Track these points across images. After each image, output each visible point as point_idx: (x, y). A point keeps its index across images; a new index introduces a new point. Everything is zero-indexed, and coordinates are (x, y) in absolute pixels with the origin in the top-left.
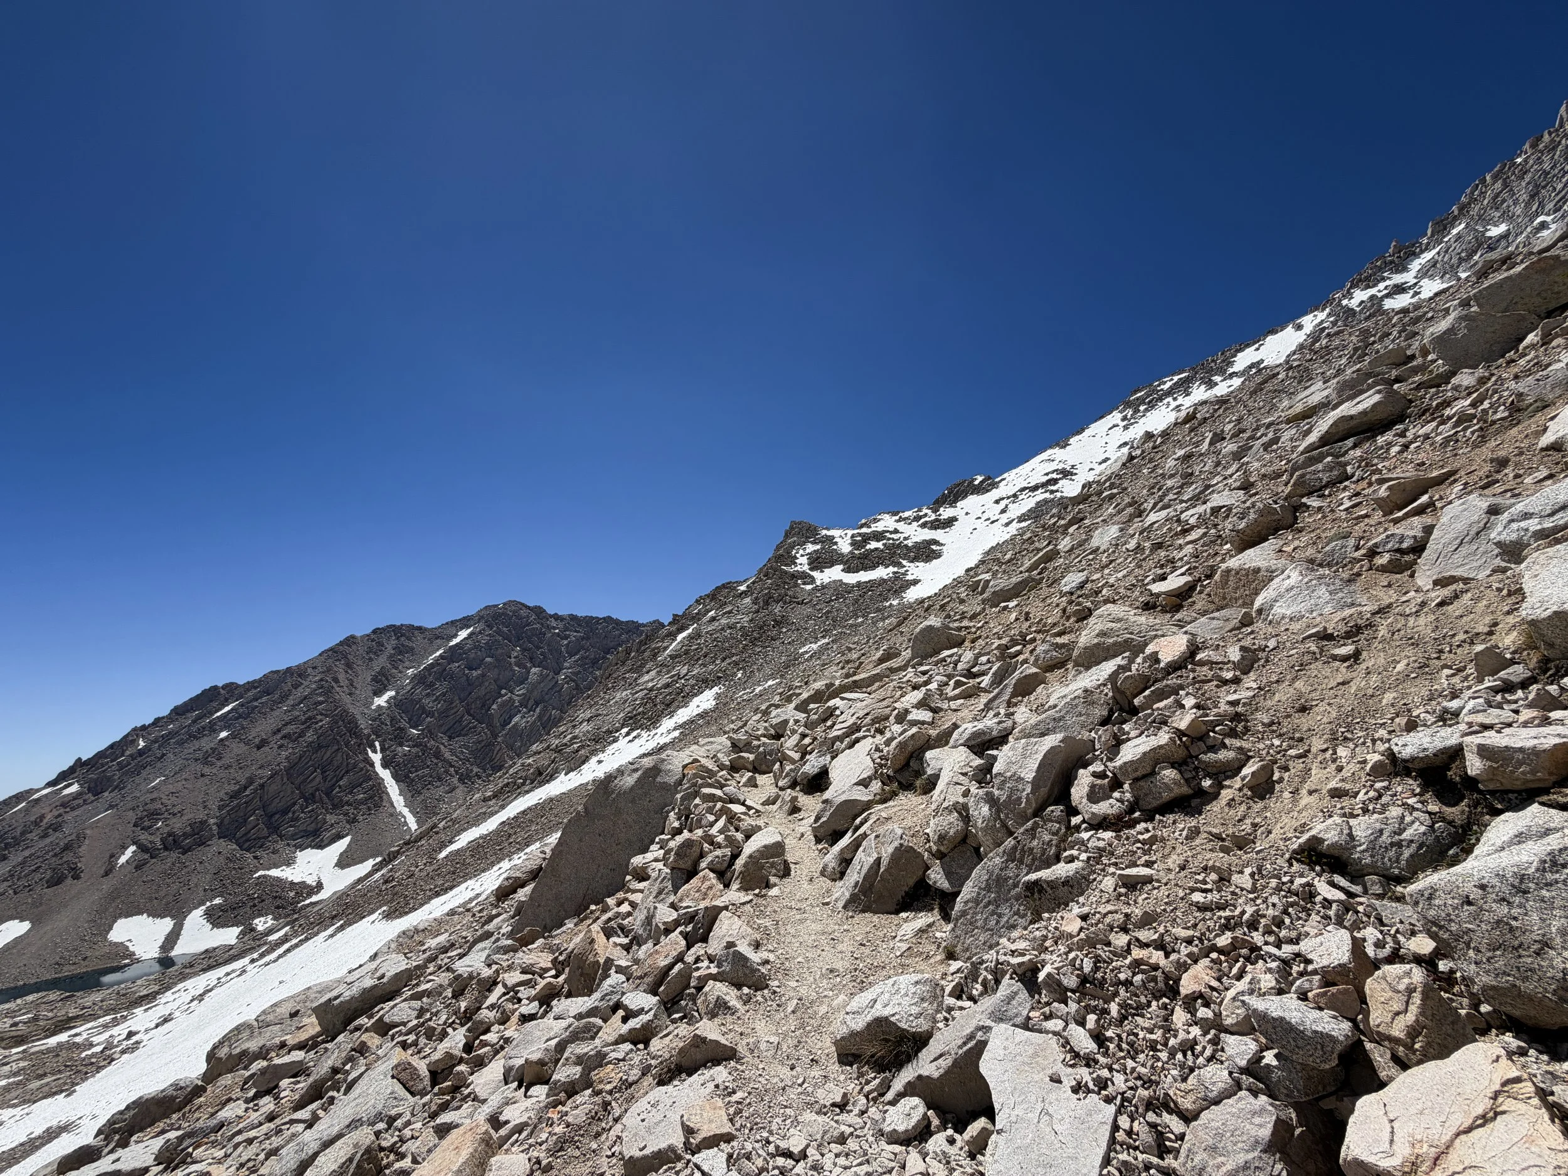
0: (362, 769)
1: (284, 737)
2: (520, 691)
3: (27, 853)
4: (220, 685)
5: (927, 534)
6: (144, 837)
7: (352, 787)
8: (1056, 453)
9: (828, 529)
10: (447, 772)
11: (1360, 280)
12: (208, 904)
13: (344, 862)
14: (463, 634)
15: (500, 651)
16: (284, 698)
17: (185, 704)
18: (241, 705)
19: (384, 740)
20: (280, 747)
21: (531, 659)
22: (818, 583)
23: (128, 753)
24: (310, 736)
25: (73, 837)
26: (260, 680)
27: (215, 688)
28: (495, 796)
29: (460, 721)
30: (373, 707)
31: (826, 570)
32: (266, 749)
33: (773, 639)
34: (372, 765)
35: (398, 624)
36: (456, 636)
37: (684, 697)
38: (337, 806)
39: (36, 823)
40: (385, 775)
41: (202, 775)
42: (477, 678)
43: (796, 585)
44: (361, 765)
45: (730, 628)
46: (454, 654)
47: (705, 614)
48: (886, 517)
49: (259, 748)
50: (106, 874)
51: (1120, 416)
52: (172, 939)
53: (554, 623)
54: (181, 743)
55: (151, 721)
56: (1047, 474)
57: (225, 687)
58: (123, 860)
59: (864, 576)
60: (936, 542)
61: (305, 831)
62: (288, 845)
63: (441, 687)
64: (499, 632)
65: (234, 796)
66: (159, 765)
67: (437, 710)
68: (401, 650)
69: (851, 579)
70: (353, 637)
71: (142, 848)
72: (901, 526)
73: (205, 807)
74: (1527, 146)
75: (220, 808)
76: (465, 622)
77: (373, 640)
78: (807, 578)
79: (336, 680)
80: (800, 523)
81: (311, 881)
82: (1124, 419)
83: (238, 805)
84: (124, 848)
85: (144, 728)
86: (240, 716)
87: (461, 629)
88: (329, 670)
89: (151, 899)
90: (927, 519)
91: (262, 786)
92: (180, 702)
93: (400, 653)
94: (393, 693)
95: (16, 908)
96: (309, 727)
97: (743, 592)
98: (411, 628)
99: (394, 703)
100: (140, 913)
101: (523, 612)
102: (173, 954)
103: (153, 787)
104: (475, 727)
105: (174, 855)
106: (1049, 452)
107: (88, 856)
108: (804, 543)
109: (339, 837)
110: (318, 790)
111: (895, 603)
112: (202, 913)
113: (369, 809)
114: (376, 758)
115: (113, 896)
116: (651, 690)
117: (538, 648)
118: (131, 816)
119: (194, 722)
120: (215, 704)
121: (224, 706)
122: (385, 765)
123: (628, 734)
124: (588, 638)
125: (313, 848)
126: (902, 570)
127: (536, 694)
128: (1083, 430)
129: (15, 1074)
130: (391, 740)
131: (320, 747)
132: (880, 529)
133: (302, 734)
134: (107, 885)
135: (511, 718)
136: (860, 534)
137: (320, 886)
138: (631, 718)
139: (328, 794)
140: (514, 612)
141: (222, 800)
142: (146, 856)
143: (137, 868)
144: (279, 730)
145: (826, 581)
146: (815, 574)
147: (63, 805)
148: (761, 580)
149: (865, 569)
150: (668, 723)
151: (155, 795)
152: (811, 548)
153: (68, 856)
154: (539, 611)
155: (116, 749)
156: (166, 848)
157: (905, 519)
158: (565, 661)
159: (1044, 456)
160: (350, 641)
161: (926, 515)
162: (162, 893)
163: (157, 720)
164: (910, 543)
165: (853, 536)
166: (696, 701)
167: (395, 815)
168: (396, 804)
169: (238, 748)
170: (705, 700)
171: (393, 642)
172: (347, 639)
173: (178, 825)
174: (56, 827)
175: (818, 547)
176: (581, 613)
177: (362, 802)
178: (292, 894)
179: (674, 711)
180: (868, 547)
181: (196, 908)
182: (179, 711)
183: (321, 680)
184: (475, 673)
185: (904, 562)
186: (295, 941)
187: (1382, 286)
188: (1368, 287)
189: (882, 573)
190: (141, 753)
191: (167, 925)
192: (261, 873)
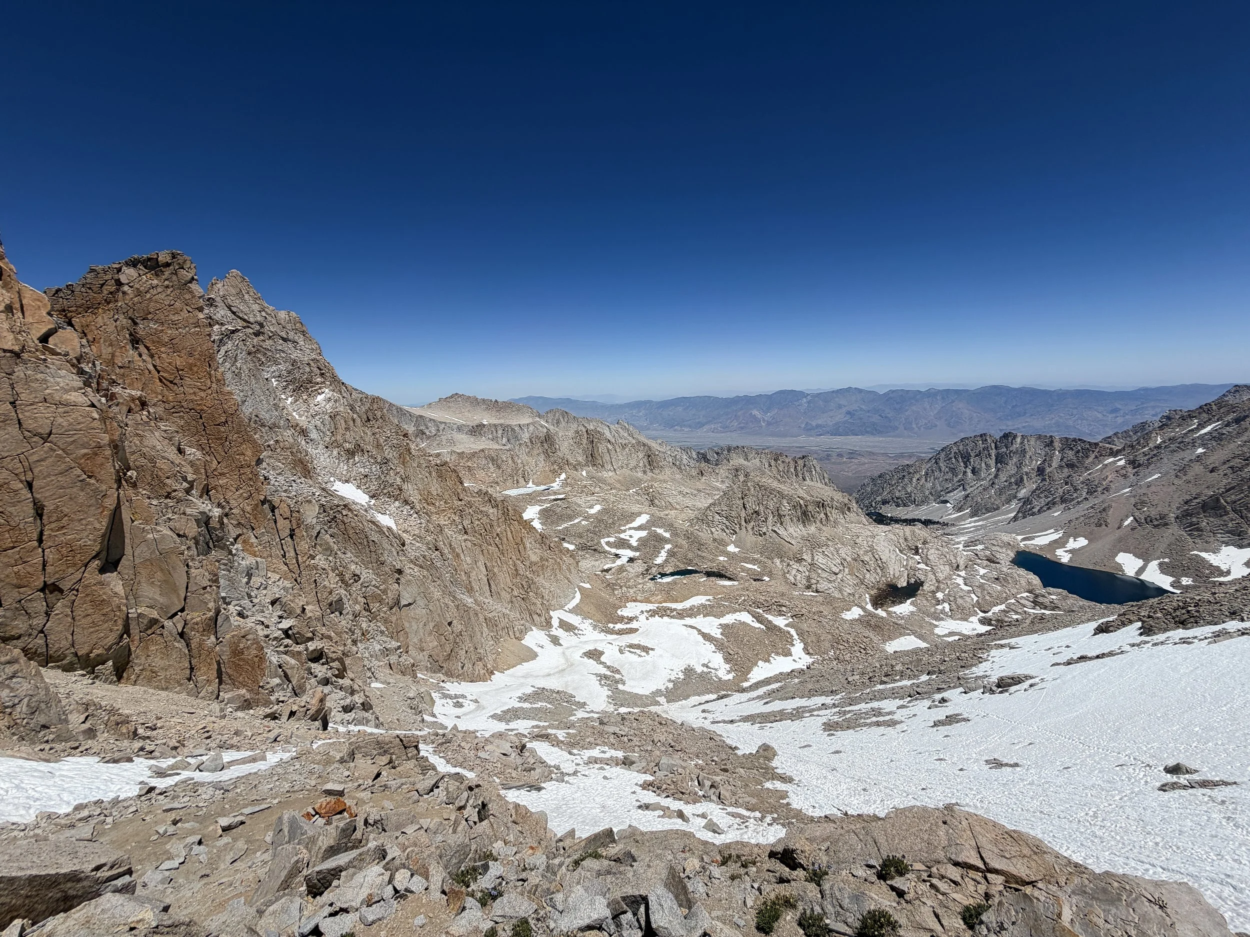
1: (1230, 468)
6: (1137, 514)
12: (1161, 560)
16: (1239, 434)
18: (1218, 427)
20: (1225, 475)
25: (1107, 505)
32: (1215, 474)
39: (1104, 480)
49: (1211, 471)
50: (1119, 528)
52: (1141, 570)
54: (1173, 451)
58: (1126, 523)
62: (1218, 540)
65: (1187, 503)
66: (1158, 465)
71: (1135, 518)
73: (1169, 506)
75: (1178, 508)
81: (1224, 568)
83: (1188, 510)
84: (1127, 517)
86: (1213, 438)
89: (1136, 548)
91: (1205, 500)
95: (1084, 532)
102: (1142, 577)
103: (1150, 482)
105: (1149, 528)
107: (1112, 517)
112: (1157, 563)
115: (1120, 540)
118: (1133, 501)
125: (1234, 546)
133: (1241, 469)
134: (1118, 533)
137: (1228, 573)
141: (1180, 503)
142: (1137, 524)
144: (1228, 461)
151: (1146, 491)
153: (1104, 514)
156: (1146, 523)
162: (1140, 547)
169: (1197, 468)
173: (1154, 513)
174: (1107, 489)
178: (1207, 572)
181: (1155, 560)
190: (1158, 447)
191: (1140, 563)
192: (1195, 552)
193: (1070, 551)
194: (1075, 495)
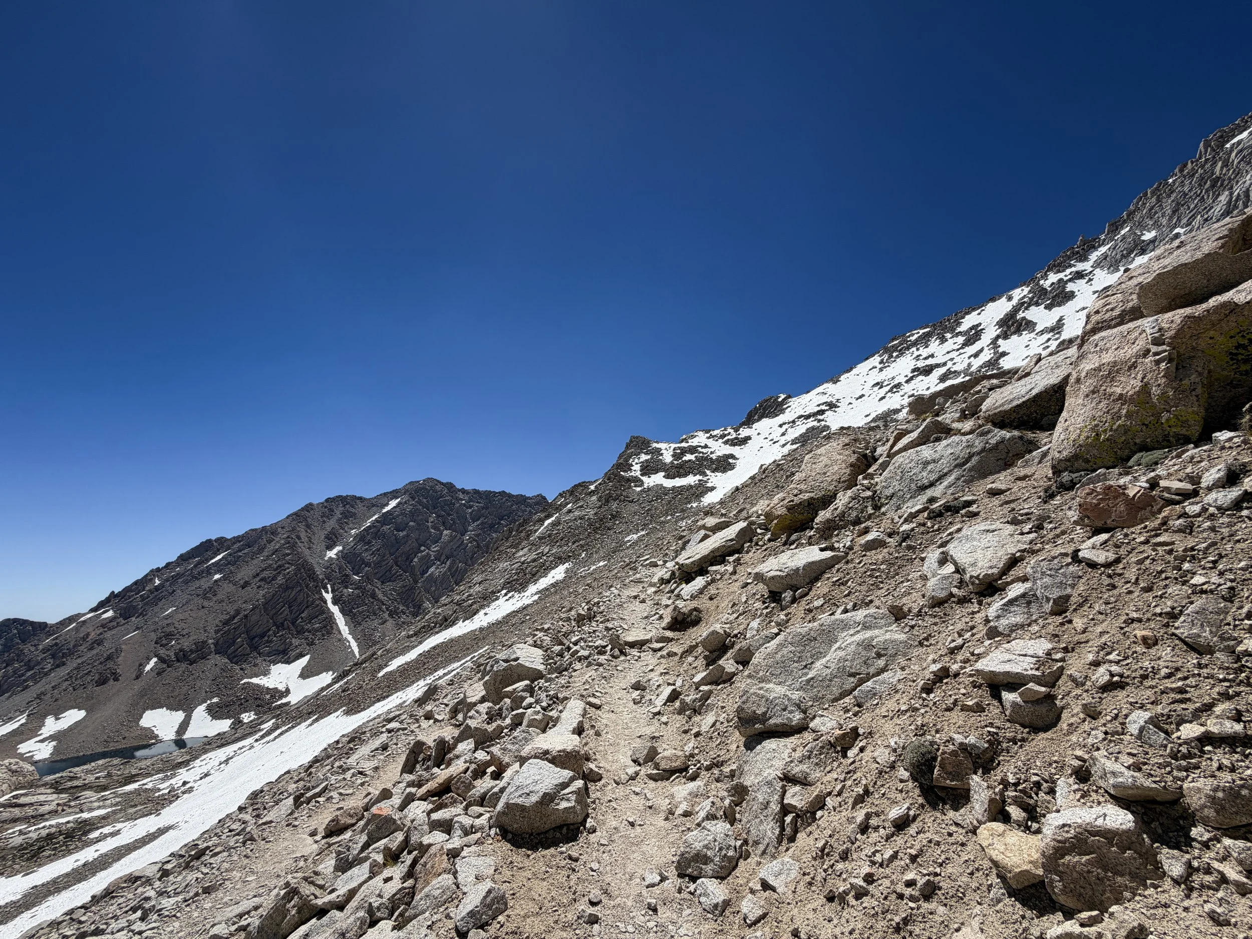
0: (318, 605)
1: (261, 580)
2: (435, 548)
3: (79, 661)
4: (214, 538)
5: (728, 450)
6: (162, 652)
7: (311, 619)
8: (828, 387)
9: (657, 442)
10: (380, 609)
11: (1054, 266)
12: (209, 702)
13: (305, 674)
14: (393, 503)
15: (420, 517)
16: (261, 550)
17: (188, 553)
18: (230, 555)
19: (334, 584)
20: (259, 587)
21: (444, 523)
22: (646, 486)
23: (147, 588)
24: (280, 580)
25: (113, 650)
26: (243, 536)
27: (209, 541)
28: (415, 634)
29: (390, 570)
30: (326, 559)
31: (653, 476)
32: (248, 588)
33: (609, 529)
34: (325, 602)
35: (344, 495)
36: (387, 504)
37: (545, 569)
38: (300, 632)
39: (84, 639)
40: (335, 610)
41: (203, 607)
42: (403, 537)
43: (630, 487)
44: (317, 602)
45: (581, 519)
46: (386, 519)
47: (566, 506)
48: (701, 434)
49: (243, 588)
50: (137, 677)
51: (879, 359)
52: (183, 727)
53: (461, 496)
54: (186, 582)
55: (164, 565)
56: (819, 405)
57: (217, 540)
58: (148, 668)
59: (679, 482)
60: (732, 456)
61: (277, 650)
62: (265, 660)
63: (377, 544)
64: (420, 502)
65: (226, 623)
66: (171, 598)
67: (373, 562)
68: (347, 515)
69: (669, 483)
70: (311, 504)
71: (162, 660)
72: (710, 443)
73: (205, 631)
74: (1177, 170)
75: (216, 632)
76: (394, 494)
77: (326, 507)
78: (638, 481)
79: (299, 538)
80: (637, 438)
81: (282, 687)
82: (881, 362)
83: (229, 630)
84: (149, 659)
85: (158, 570)
86: (229, 563)
87: (391, 499)
88: (294, 529)
89: (168, 697)
90: (729, 437)
91: (246, 616)
92: (184, 551)
93: (346, 517)
94: (340, 548)
95: (75, 701)
96: (279, 573)
97: (593, 491)
98: (354, 498)
99: (342, 555)
100: (162, 707)
101: (438, 488)
102: (185, 737)
103: (168, 615)
104: (401, 575)
105: (184, 666)
106: (826, 385)
107: (124, 665)
108: (639, 454)
109: (301, 655)
110: (286, 620)
111: (694, 505)
112: (204, 708)
113: (323, 635)
114: (328, 597)
115: (142, 694)
116: (523, 563)
117: (449, 515)
118: (153, 636)
119: (195, 566)
120: (209, 553)
121: (216, 555)
122: (335, 602)
123: (506, 595)
124: (487, 508)
125: (282, 663)
126: (705, 479)
127: (447, 551)
128: (851, 369)
129: (116, 805)
130: (339, 583)
131: (287, 588)
132: (694, 444)
133: (274, 578)
134: (138, 686)
135: (428, 568)
136: (679, 448)
137: (288, 691)
138: (508, 583)
139: (293, 623)
140: (431, 487)
141: (217, 626)
142: (165, 666)
143: (159, 674)
144: (258, 575)
145: (652, 484)
146: (644, 479)
147: (103, 626)
148: (605, 482)
149: (680, 476)
150: (533, 589)
151: (169, 621)
152: (644, 457)
153: (110, 664)
154: (450, 486)
155: (139, 585)
156: (178, 661)
157: (713, 437)
158: (469, 525)
159: (820, 389)
160: (309, 507)
161: (729, 434)
162: (176, 693)
163: (168, 564)
164: (714, 456)
165: (674, 449)
166: (553, 572)
167: (342, 640)
168: (343, 633)
169: (228, 588)
170: (558, 573)
171: (341, 509)
172: (307, 506)
173: (186, 644)
174: (99, 642)
175: (649, 457)
176: (482, 488)
177: (317, 630)
178: (268, 697)
179: (538, 580)
180: (685, 458)
181: (200, 704)
182: (184, 558)
183: (288, 537)
184: (401, 534)
185: (708, 472)
186: (284, 728)
187: (1068, 271)
188: (1059, 271)
189: (691, 480)
190: (157, 588)
191: (180, 716)
192: (245, 680)
193: (51, 738)
194: (29, 673)
